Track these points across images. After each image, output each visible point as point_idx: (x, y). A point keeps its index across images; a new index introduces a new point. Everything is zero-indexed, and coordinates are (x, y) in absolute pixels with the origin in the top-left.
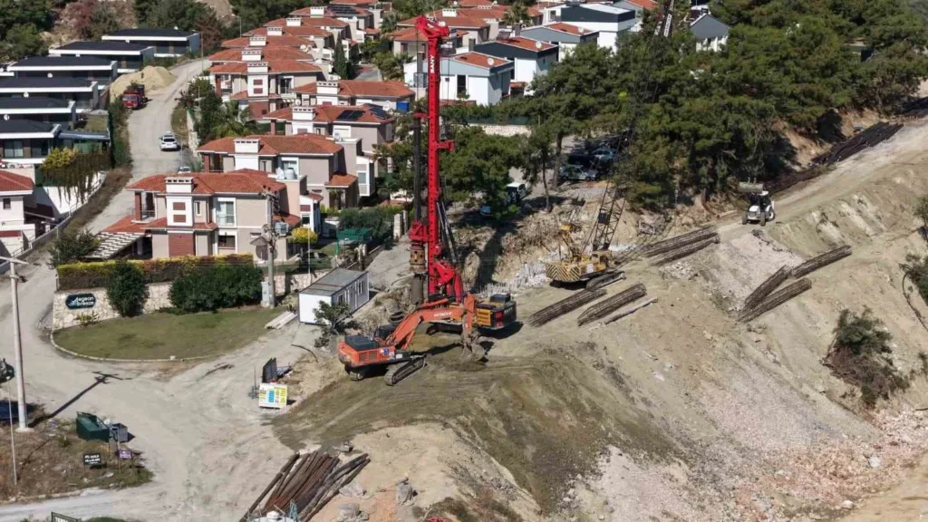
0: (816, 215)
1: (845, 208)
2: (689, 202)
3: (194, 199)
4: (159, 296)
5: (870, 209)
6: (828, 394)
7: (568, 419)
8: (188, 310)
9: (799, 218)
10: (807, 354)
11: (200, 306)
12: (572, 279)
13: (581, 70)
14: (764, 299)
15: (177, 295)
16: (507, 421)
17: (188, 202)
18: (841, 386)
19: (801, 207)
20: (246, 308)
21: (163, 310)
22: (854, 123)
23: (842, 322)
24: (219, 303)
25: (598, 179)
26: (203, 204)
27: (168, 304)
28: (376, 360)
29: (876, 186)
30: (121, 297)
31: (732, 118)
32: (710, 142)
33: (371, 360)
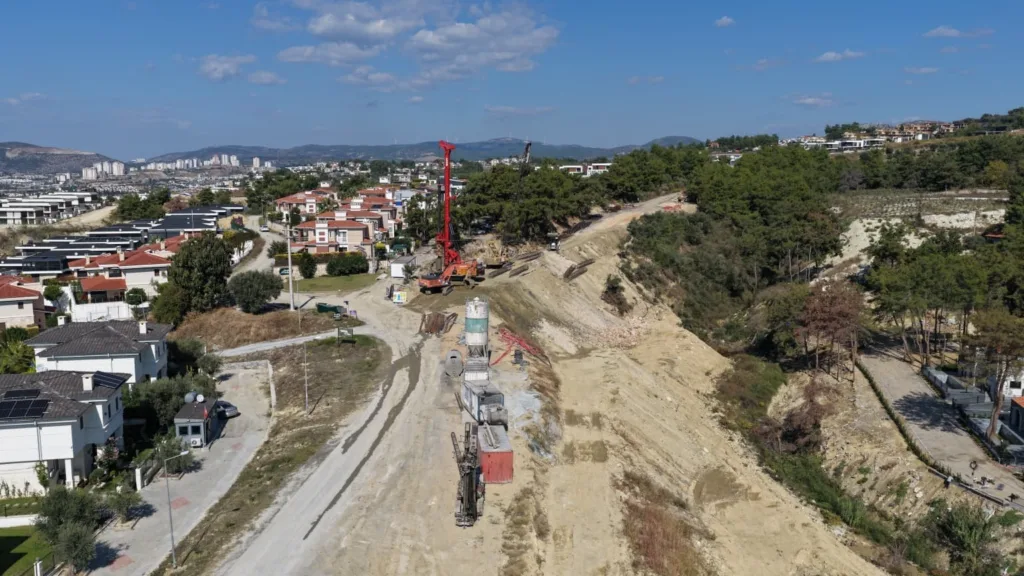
0: (577, 248)
1: (586, 246)
2: (525, 244)
3: (330, 230)
4: (321, 269)
5: (596, 247)
6: (606, 309)
7: (522, 308)
8: (335, 275)
9: (571, 249)
10: (593, 295)
11: (342, 273)
12: (497, 264)
13: (482, 184)
14: (570, 274)
15: (331, 270)
16: (501, 306)
17: (326, 231)
18: (610, 307)
19: (571, 245)
20: (362, 275)
21: (324, 276)
22: (573, 221)
23: (608, 279)
24: (351, 272)
25: (486, 233)
26: (333, 233)
27: (325, 273)
28: (438, 285)
29: (595, 239)
30: (306, 269)
31: (542, 207)
32: (533, 217)
33: (435, 285)
